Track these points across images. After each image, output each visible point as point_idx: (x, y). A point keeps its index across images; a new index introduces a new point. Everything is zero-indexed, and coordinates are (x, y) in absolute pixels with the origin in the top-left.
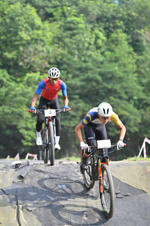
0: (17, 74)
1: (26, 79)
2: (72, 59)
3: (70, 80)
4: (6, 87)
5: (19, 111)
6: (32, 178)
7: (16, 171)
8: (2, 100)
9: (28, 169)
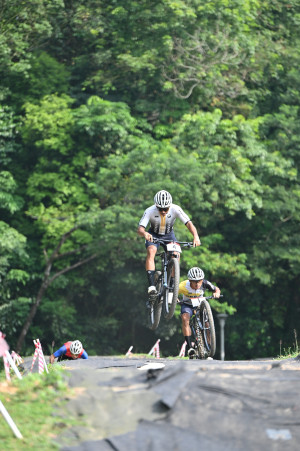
0: (155, 114)
1: (181, 128)
4: (125, 152)
6: (193, 408)
7: (149, 388)
8: (115, 189)
9: (182, 383)
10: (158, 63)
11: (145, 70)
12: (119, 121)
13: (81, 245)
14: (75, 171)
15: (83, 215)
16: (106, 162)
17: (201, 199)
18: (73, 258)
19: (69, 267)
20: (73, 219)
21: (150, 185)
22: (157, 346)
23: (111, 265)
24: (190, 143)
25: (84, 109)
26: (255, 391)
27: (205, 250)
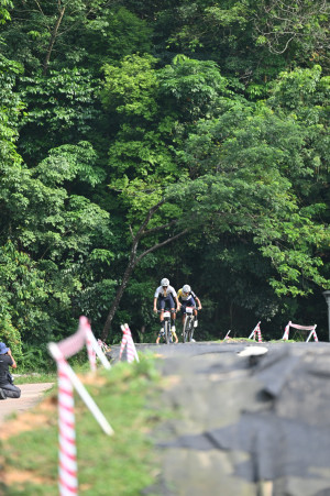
0: (248, 72)
1: (277, 86)
4: (216, 116)
5: (258, 187)
6: (300, 396)
7: (251, 375)
8: (205, 156)
9: (288, 369)
10: (249, 16)
11: (235, 24)
12: (209, 82)
13: (170, 220)
14: (161, 138)
15: (172, 186)
16: (195, 127)
17: (302, 165)
18: (162, 234)
19: (157, 244)
20: (160, 192)
21: (245, 151)
22: (257, 328)
23: (203, 241)
24: (288, 103)
25: (169, 69)
27: (308, 220)
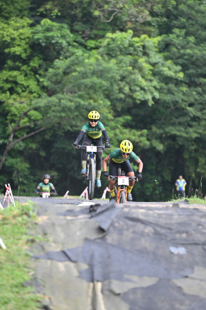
0: (87, 32)
1: (105, 42)
2: (197, 8)
3: (191, 48)
4: (66, 58)
5: (90, 104)
6: (120, 232)
7: (91, 218)
8: (58, 83)
9: (113, 214)
11: (81, 2)
12: (63, 37)
13: (34, 121)
14: (32, 70)
15: (36, 100)
16: (53, 64)
17: (117, 91)
18: (28, 129)
19: (26, 136)
20: (29, 103)
21: (82, 81)
22: (86, 191)
23: (54, 135)
24: (111, 53)
25: (39, 28)
26: (162, 221)
27: (119, 126)
